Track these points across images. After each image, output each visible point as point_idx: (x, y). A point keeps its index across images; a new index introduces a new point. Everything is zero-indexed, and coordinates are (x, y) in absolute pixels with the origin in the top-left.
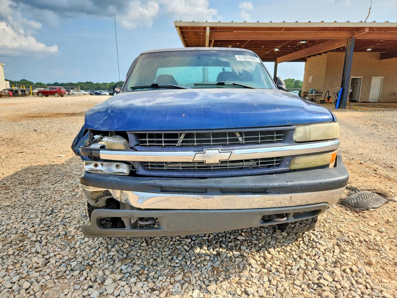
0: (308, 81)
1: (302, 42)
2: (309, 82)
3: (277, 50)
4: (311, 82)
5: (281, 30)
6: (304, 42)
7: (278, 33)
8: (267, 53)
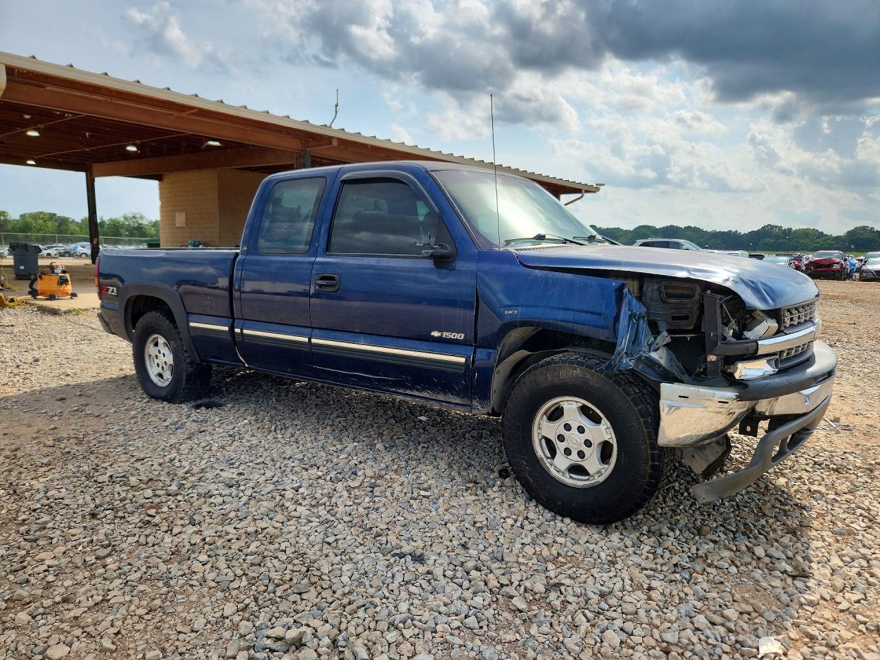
0: (174, 224)
1: (211, 143)
2: (178, 225)
3: (132, 149)
4: (184, 225)
5: (184, 111)
6: (217, 144)
7: (171, 115)
8: (87, 150)
